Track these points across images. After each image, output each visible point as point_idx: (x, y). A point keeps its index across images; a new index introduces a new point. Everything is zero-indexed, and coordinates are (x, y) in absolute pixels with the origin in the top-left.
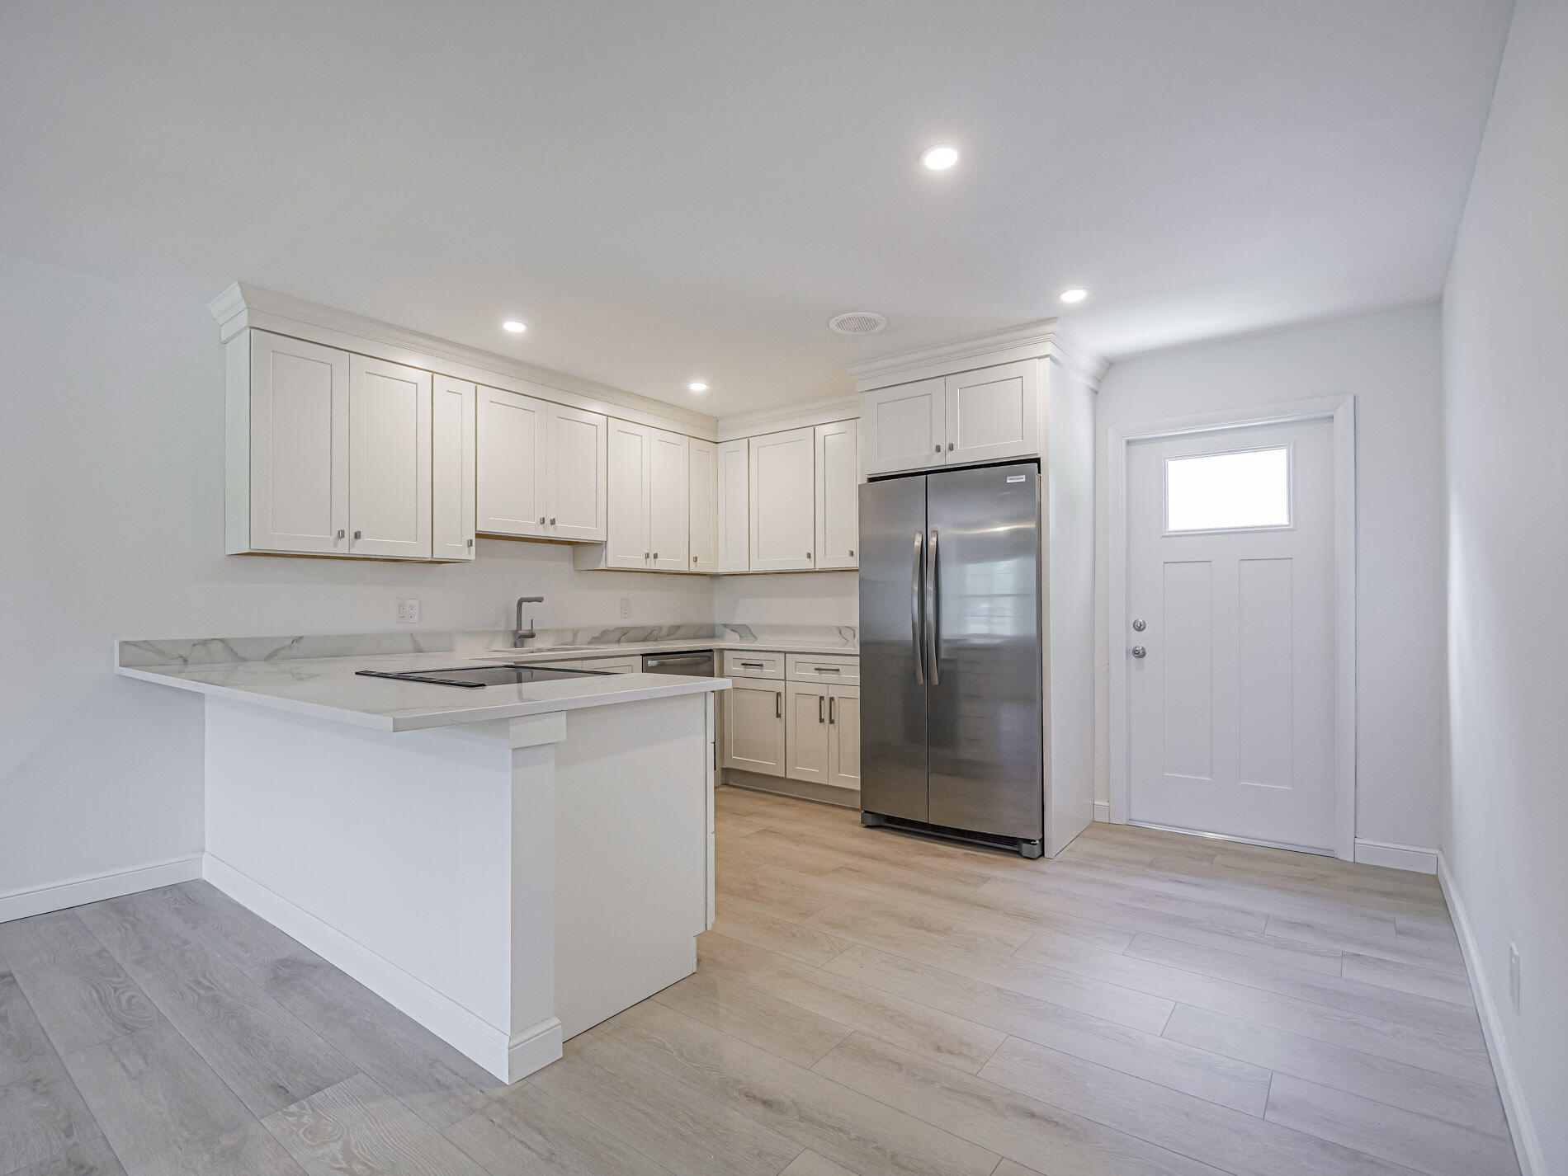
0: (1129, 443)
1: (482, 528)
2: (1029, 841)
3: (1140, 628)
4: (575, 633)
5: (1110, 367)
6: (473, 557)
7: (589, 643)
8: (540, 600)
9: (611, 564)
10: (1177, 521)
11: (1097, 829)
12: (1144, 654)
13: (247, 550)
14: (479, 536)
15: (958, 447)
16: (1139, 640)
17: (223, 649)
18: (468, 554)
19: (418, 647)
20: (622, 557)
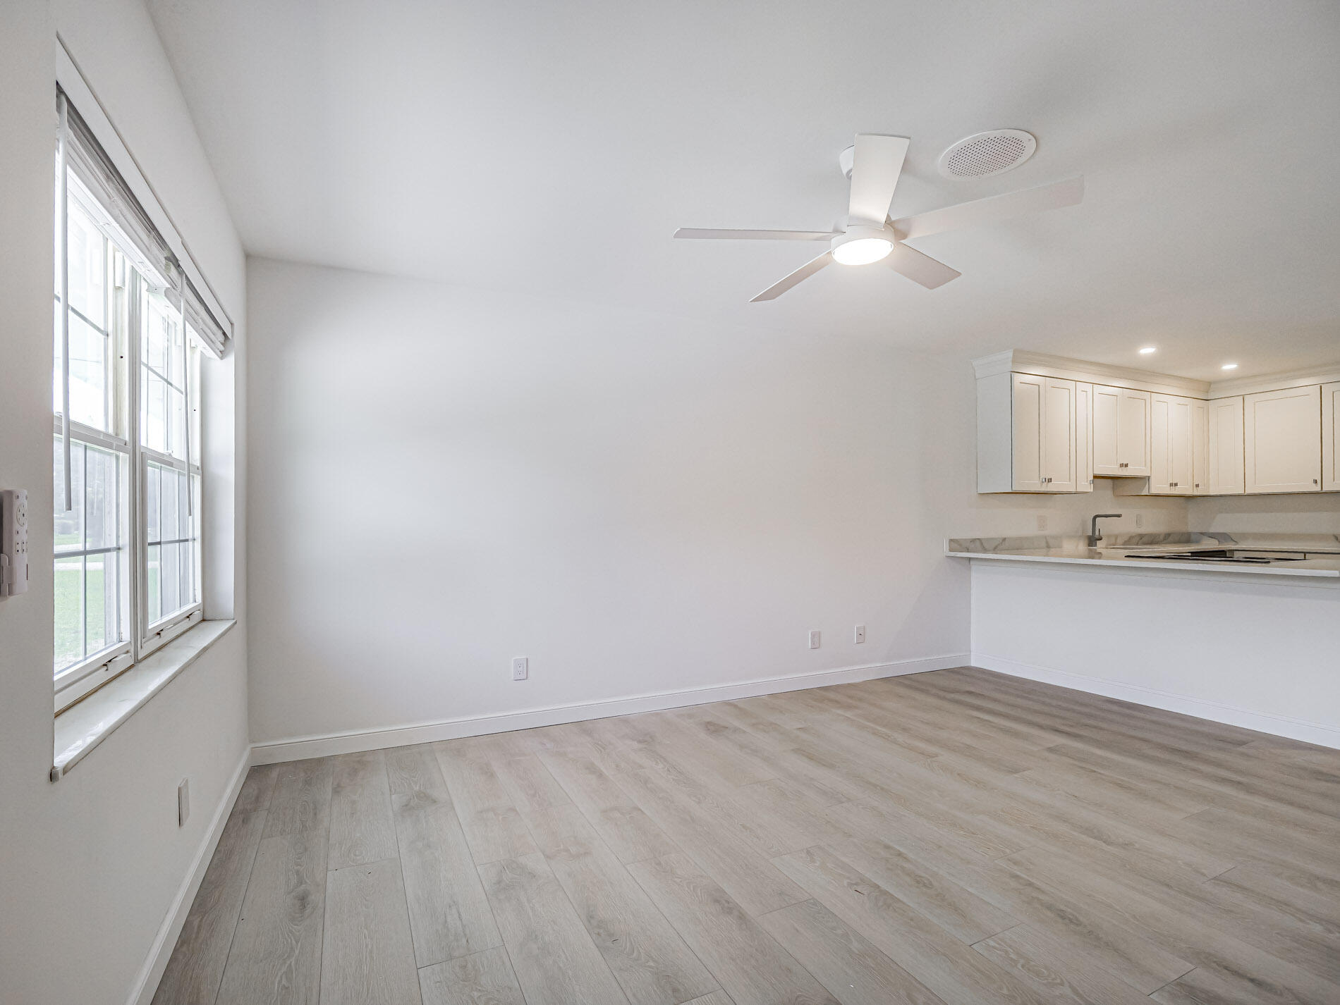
1: (1098, 472)
4: (1116, 537)
6: (1092, 490)
7: (1123, 544)
8: (1119, 516)
9: (1154, 491)
13: (1011, 491)
14: (1095, 477)
17: (980, 544)
18: (1090, 489)
19: (1048, 545)
20: (1158, 487)
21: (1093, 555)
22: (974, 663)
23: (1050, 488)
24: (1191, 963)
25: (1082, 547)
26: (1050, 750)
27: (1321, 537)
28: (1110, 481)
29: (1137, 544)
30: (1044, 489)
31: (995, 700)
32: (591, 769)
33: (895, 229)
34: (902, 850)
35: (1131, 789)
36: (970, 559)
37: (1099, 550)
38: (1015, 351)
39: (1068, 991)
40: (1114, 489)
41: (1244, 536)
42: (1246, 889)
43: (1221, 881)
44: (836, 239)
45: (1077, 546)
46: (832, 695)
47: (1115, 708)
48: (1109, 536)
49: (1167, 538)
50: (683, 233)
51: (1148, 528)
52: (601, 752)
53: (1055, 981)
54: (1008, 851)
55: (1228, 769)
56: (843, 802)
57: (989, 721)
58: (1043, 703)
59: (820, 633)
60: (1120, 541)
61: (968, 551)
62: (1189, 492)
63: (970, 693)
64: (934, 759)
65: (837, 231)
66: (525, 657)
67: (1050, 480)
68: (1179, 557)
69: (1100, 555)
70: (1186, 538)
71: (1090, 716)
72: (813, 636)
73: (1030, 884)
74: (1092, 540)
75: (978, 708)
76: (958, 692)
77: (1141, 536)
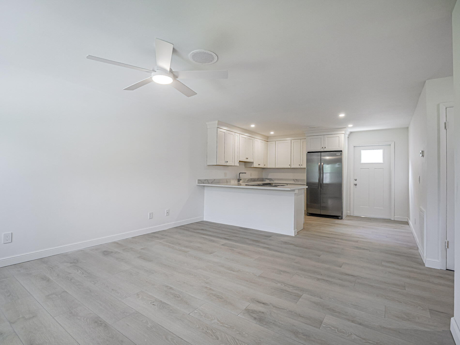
0: (354, 147)
1: (240, 160)
2: (340, 216)
3: (356, 180)
4: (245, 179)
5: (351, 133)
6: (239, 165)
8: (245, 173)
9: (254, 166)
10: (363, 161)
11: (347, 216)
12: (357, 185)
13: (216, 165)
14: (240, 161)
15: (326, 148)
16: (356, 182)
17: (207, 181)
18: (238, 165)
19: (227, 181)
20: (255, 165)
21: (239, 185)
22: (205, 219)
23: (228, 164)
24: (249, 302)
25: (236, 182)
26: (223, 245)
27: (291, 180)
28: (244, 163)
29: (250, 181)
30: (225, 164)
31: (210, 231)
32: (44, 278)
33: (173, 74)
34: (172, 286)
35: (242, 254)
36: (204, 186)
37: (240, 183)
38: (218, 121)
39: (216, 321)
40: (245, 165)
41: (276, 179)
42: (265, 278)
43: (261, 277)
44: (153, 73)
45: (235, 182)
46: (156, 235)
47: (241, 230)
48: (243, 179)
49: (258, 180)
50: (90, 57)
51: (253, 177)
52: (51, 270)
53: (213, 319)
54: (205, 280)
55: (267, 244)
56: (153, 273)
57: (206, 238)
58: (223, 230)
59: (153, 213)
60: (246, 180)
61: (204, 183)
62: (263, 167)
63: (202, 229)
64: (187, 253)
65: (154, 71)
66: (10, 232)
67: (227, 162)
68: (259, 185)
69: (240, 185)
70: (262, 180)
71: (235, 233)
72: (150, 214)
73: (210, 289)
74: (239, 180)
75: (204, 234)
76: (198, 229)
77: (251, 179)
